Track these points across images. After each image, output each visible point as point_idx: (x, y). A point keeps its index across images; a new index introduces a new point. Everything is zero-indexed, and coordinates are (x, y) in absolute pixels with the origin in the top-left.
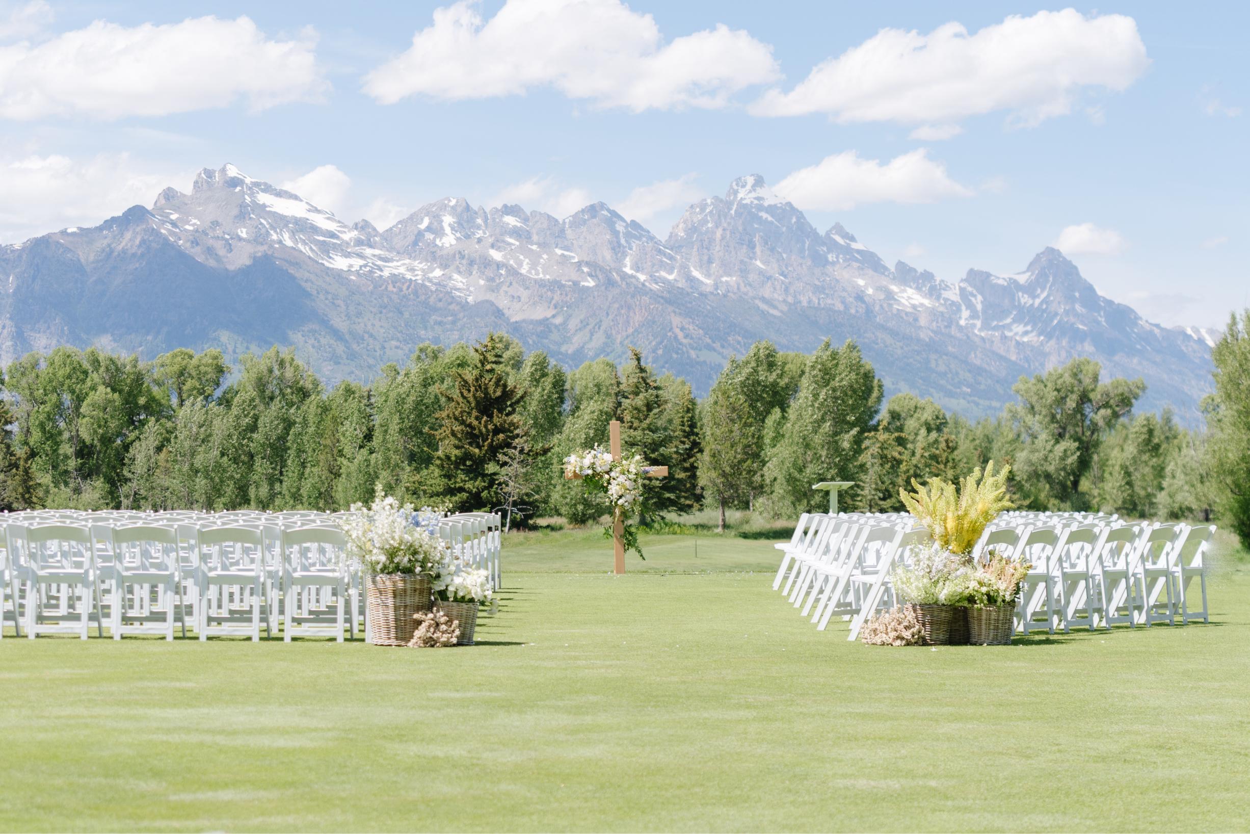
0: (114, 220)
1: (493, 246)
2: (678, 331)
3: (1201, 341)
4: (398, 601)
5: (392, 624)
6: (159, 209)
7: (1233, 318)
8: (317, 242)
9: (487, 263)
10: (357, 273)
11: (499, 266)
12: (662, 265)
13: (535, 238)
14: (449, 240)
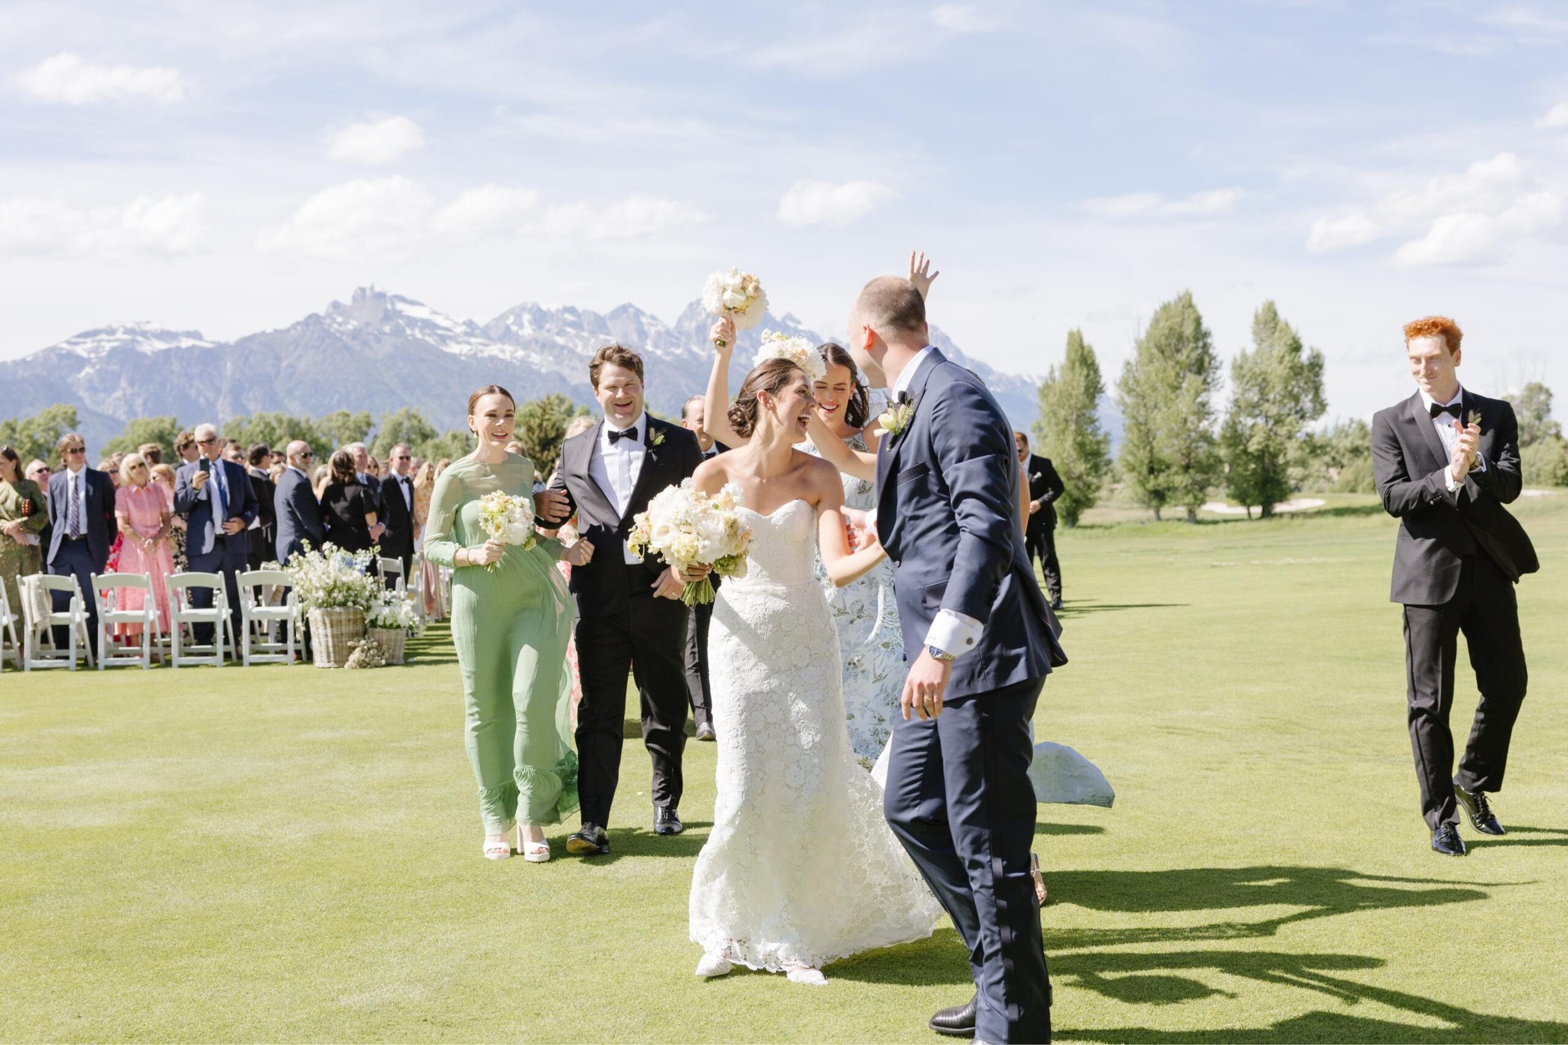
0: (298, 323)
1: (558, 334)
2: (684, 388)
3: (1033, 384)
4: (335, 629)
5: (331, 650)
6: (329, 315)
7: (1052, 367)
8: (438, 335)
9: (554, 345)
10: (466, 355)
11: (563, 348)
12: (672, 344)
13: (586, 327)
14: (527, 331)
